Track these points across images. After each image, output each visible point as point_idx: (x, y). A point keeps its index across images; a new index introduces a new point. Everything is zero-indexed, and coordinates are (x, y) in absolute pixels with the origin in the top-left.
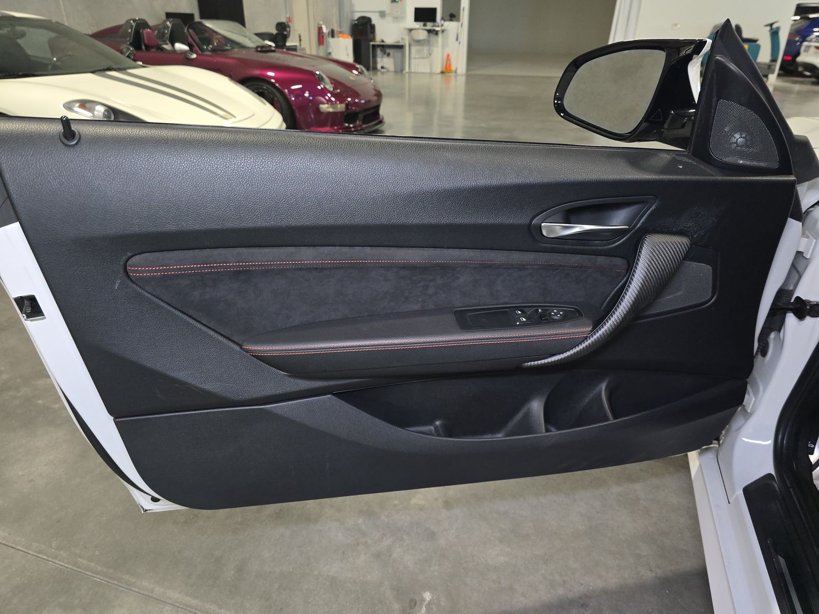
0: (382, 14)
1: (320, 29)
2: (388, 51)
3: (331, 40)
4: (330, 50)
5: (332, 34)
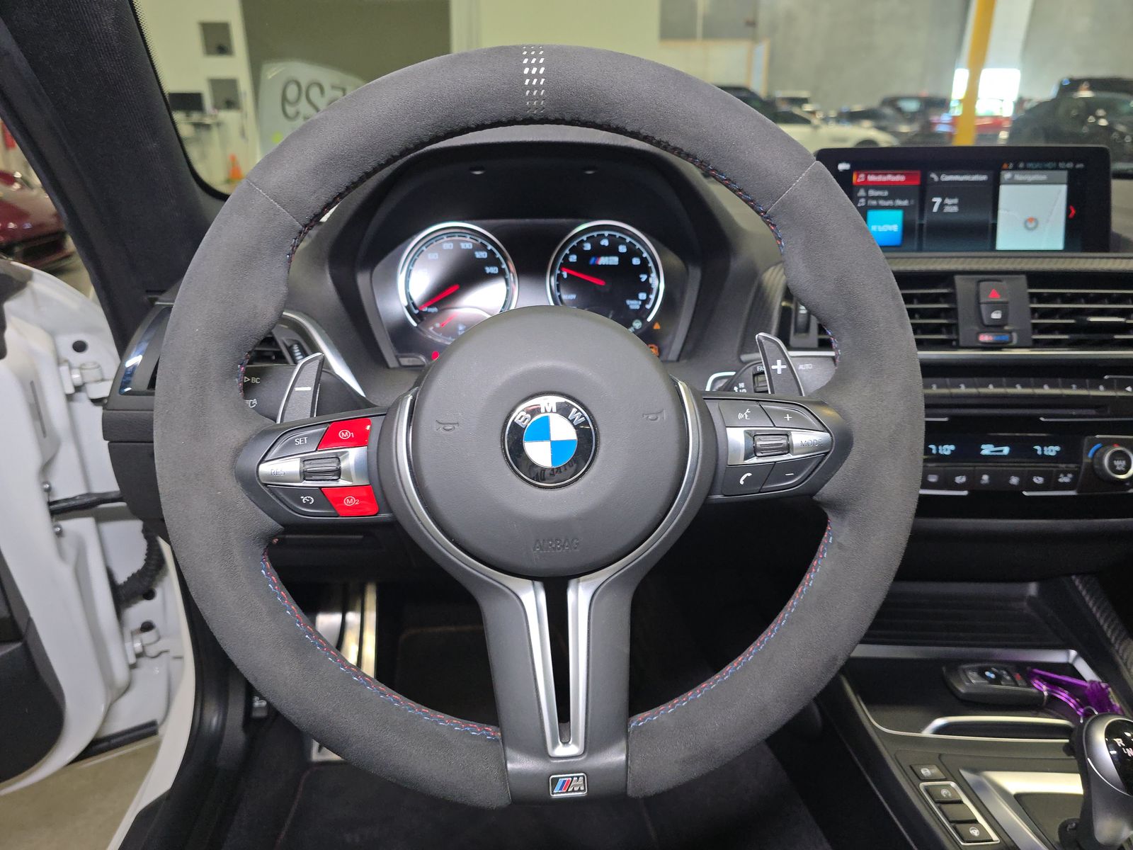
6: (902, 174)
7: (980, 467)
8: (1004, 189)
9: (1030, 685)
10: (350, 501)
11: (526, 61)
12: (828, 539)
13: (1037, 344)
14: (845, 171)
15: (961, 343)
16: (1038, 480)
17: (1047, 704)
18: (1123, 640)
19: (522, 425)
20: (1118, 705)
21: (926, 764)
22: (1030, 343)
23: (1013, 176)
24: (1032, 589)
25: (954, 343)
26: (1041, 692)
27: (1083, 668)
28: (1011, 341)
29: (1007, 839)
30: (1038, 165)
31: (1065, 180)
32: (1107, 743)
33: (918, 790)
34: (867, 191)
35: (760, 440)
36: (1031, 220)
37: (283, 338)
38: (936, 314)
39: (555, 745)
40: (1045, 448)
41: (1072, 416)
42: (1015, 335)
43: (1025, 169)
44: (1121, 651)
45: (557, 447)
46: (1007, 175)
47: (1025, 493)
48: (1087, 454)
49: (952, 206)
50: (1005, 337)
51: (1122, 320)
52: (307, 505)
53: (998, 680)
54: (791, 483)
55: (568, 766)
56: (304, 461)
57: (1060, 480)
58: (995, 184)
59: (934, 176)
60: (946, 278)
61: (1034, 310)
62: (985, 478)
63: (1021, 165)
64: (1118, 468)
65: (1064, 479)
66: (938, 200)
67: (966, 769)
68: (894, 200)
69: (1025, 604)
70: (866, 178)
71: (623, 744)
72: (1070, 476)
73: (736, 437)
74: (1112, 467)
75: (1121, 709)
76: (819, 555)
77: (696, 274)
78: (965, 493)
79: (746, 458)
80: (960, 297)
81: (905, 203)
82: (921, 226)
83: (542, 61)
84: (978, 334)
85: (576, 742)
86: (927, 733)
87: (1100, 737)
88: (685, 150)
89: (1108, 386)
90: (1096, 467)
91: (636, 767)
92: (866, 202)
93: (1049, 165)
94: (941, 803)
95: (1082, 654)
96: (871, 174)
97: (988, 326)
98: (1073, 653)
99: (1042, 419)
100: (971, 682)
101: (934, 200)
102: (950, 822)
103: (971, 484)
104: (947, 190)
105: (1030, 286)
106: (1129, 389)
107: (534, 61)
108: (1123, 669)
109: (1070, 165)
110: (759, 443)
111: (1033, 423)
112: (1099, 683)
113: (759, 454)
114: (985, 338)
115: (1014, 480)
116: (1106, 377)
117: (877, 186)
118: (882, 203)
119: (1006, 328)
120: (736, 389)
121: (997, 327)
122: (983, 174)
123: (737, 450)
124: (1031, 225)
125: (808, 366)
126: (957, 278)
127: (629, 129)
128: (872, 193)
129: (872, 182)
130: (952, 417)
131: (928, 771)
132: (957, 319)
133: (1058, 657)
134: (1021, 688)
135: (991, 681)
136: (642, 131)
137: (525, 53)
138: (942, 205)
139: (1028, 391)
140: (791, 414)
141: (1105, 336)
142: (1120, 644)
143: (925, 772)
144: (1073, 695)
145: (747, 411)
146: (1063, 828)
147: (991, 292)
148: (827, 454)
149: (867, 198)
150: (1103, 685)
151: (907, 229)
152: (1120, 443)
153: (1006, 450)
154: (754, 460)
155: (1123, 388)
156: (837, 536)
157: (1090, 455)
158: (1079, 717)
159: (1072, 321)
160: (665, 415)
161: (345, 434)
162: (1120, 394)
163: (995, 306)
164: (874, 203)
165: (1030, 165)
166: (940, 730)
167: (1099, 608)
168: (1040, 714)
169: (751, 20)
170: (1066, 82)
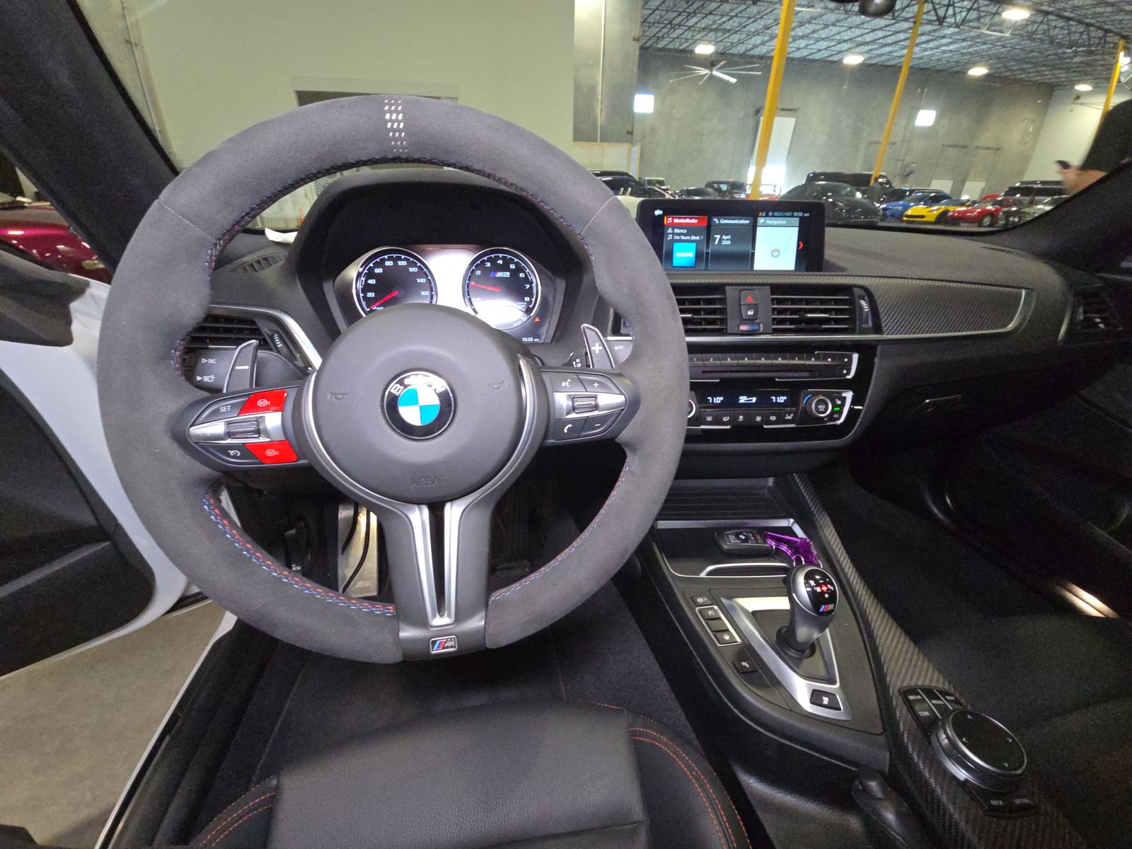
6: (696, 218)
7: (738, 411)
8: (759, 230)
9: (766, 543)
10: (271, 453)
11: (387, 108)
12: (626, 469)
13: (776, 331)
14: (659, 215)
15: (729, 332)
16: (773, 418)
17: (775, 553)
18: (821, 512)
19: (397, 394)
20: (815, 553)
21: (701, 596)
22: (771, 331)
23: (765, 221)
24: (771, 481)
25: (725, 331)
26: (772, 546)
27: (797, 529)
28: (759, 330)
29: (745, 640)
30: (781, 214)
31: (797, 224)
32: (805, 583)
33: (695, 613)
34: (673, 230)
35: (577, 401)
36: (776, 250)
37: (266, 330)
38: (714, 312)
39: (434, 616)
40: (778, 398)
41: (794, 377)
42: (761, 325)
43: (773, 216)
44: (819, 519)
45: (424, 410)
46: (761, 221)
47: (765, 426)
48: (804, 400)
49: (727, 240)
50: (756, 327)
51: (827, 315)
52: (235, 457)
53: (746, 540)
54: (597, 432)
55: (443, 631)
56: (228, 423)
57: (786, 418)
58: (754, 226)
59: (715, 220)
60: (720, 288)
61: (774, 310)
62: (741, 417)
63: (770, 214)
64: (821, 410)
65: (788, 417)
66: (718, 237)
67: (724, 597)
68: (690, 235)
69: (766, 491)
70: (673, 221)
71: (483, 614)
72: (792, 415)
73: (561, 400)
74: (817, 409)
75: (817, 555)
76: (620, 479)
77: (561, 285)
78: (729, 427)
79: (568, 414)
80: (729, 301)
81: (698, 238)
82: (707, 253)
83: (400, 108)
84: (739, 325)
85: (449, 616)
86: (703, 575)
87: (801, 580)
88: (519, 185)
89: (817, 358)
90: (808, 409)
91: (491, 629)
92: (673, 237)
93: (787, 214)
94: (708, 619)
95: (797, 521)
96: (676, 218)
97: (745, 320)
98: (792, 520)
99: (777, 380)
100: (731, 542)
101: (716, 236)
102: (713, 632)
103: (733, 421)
104: (725, 230)
105: (772, 294)
106: (830, 360)
107: (393, 108)
108: (820, 530)
109: (801, 214)
110: (576, 404)
111: (770, 382)
112: (805, 539)
113: (576, 411)
114: (744, 328)
115: (758, 419)
116: (816, 352)
117: (680, 226)
118: (683, 238)
119: (757, 321)
120: (574, 363)
121: (751, 320)
122: (747, 220)
123: (561, 408)
124: (775, 254)
125: (621, 347)
126: (727, 288)
127: (476, 167)
128: (677, 231)
129: (677, 223)
130: (722, 380)
131: (702, 600)
132: (726, 315)
133: (783, 523)
134: (760, 544)
135: (744, 541)
136: (486, 169)
137: (386, 101)
138: (721, 240)
139: (769, 362)
140: (598, 382)
141: (816, 326)
142: (819, 515)
143: (700, 600)
144: (790, 548)
145: (569, 380)
146: (779, 631)
147: (748, 298)
148: (622, 410)
149: (674, 234)
150: (808, 541)
151: (699, 256)
152: (823, 394)
153: (754, 400)
154: (573, 415)
155: (825, 359)
156: (632, 465)
157: (804, 402)
158: (793, 560)
159: (797, 317)
160: (506, 384)
161: (262, 403)
162: (824, 363)
163: (750, 307)
164: (678, 238)
165: (776, 214)
166: (710, 573)
167: (807, 493)
168: (771, 559)
169: (630, 130)
170: (811, 175)
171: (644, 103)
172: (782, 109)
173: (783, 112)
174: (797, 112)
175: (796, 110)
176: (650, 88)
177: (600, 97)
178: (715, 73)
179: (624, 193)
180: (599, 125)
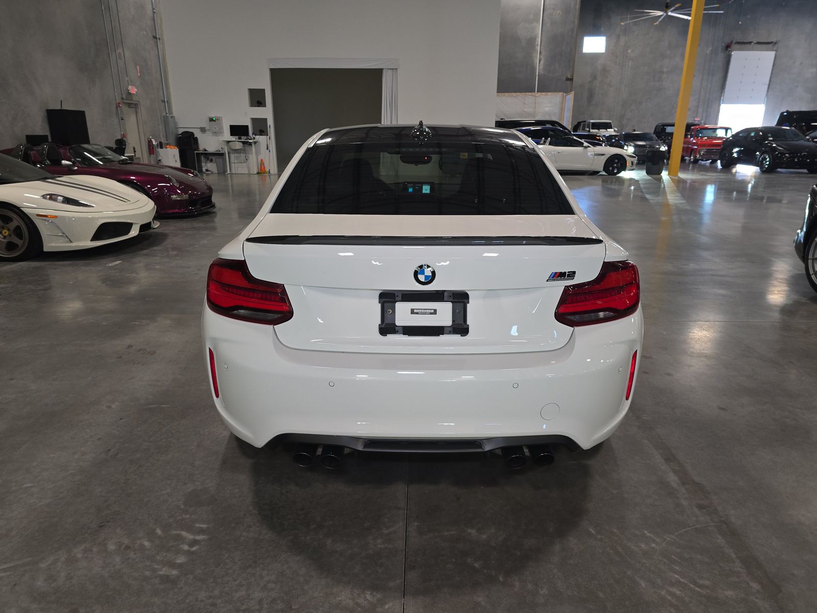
0: (203, 130)
1: (150, 142)
2: (210, 157)
3: (160, 150)
4: (160, 158)
5: (161, 145)
169: (569, 77)
170: (785, 114)
171: (594, 45)
172: (758, 43)
173: (759, 46)
174: (777, 45)
175: (776, 43)
176: (602, 29)
177: (539, 48)
178: (670, 14)
179: (544, 143)
180: (537, 74)
